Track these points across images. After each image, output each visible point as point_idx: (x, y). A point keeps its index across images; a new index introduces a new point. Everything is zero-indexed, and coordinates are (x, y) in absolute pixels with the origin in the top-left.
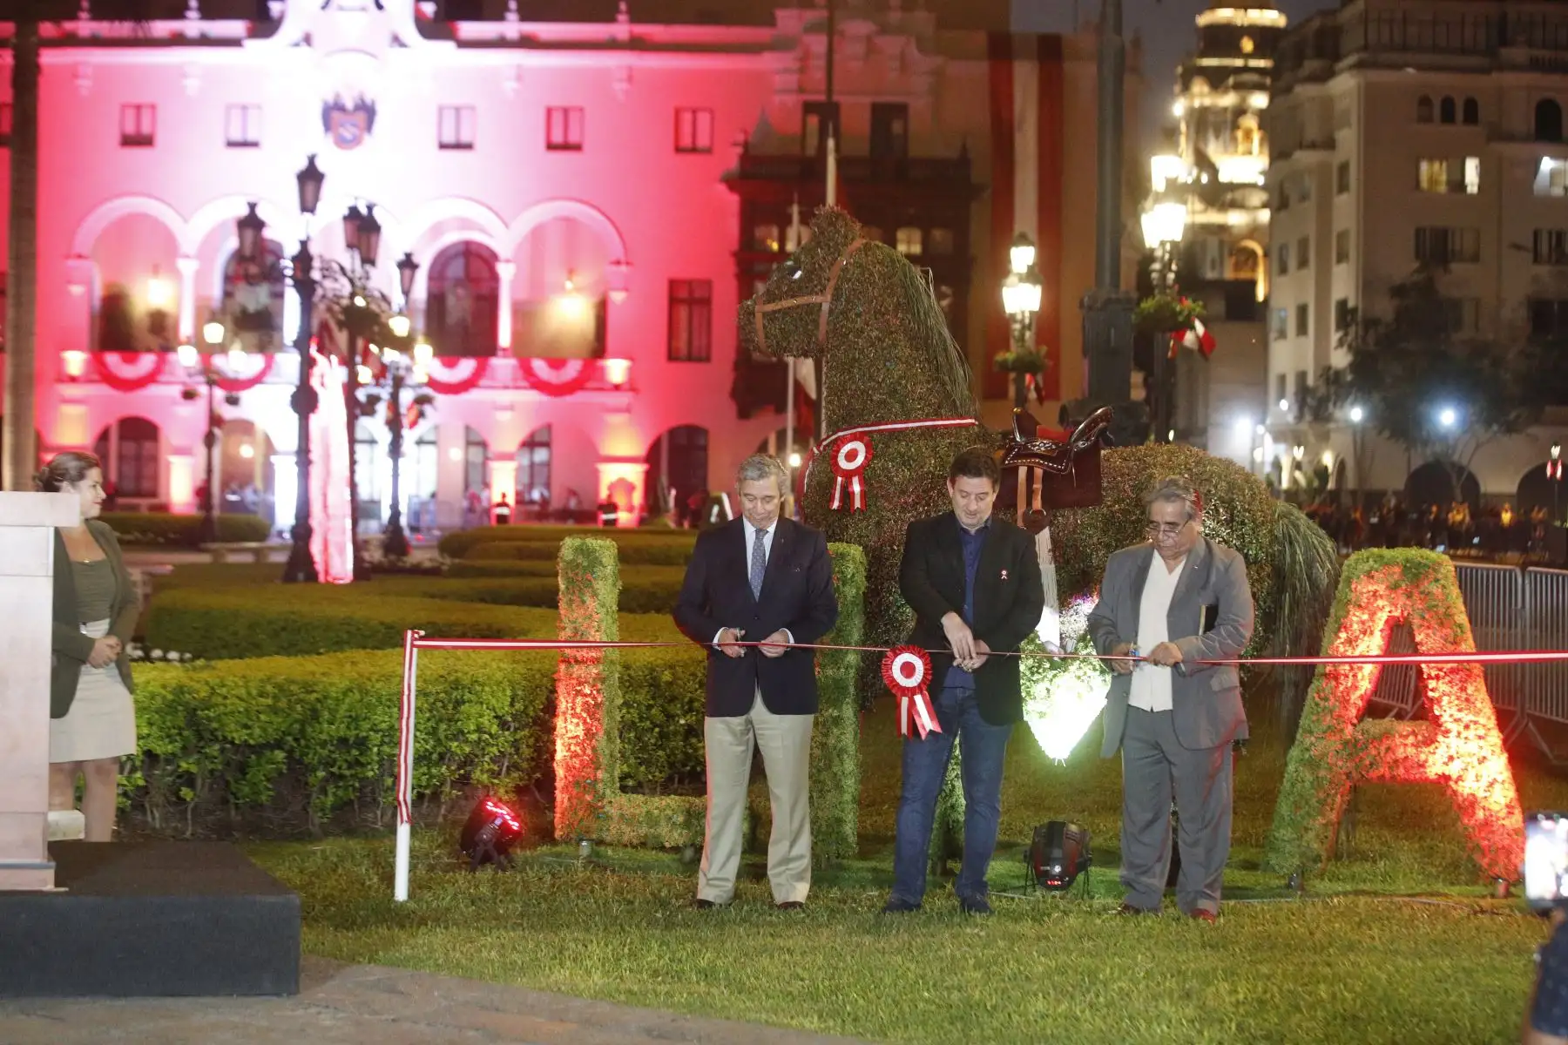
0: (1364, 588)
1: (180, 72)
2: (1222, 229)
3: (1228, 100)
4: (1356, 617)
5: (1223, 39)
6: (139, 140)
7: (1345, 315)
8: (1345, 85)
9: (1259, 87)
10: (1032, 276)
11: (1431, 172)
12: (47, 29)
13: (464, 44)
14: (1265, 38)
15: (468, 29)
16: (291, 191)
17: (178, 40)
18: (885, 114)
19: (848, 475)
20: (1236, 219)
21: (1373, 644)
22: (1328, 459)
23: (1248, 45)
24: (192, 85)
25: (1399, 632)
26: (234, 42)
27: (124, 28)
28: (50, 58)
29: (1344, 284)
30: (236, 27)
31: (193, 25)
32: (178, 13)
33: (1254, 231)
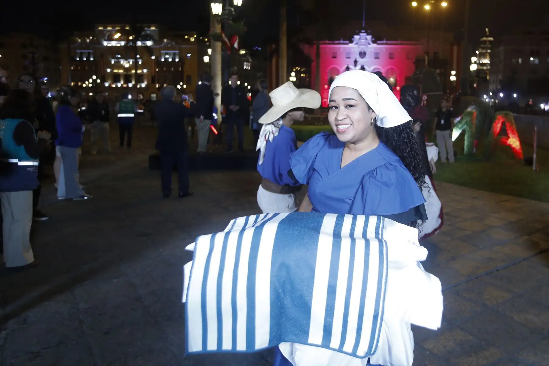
0: (498, 117)
1: (340, 48)
2: (483, 70)
3: (484, 51)
4: (497, 121)
5: (485, 42)
6: (335, 57)
7: (500, 81)
8: (502, 48)
9: (489, 49)
10: (455, 75)
11: (514, 61)
12: (321, 42)
13: (378, 44)
14: (490, 42)
15: (379, 42)
16: (353, 63)
17: (340, 44)
18: (436, 53)
19: (424, 101)
20: (485, 68)
21: (499, 125)
22: (497, 101)
23: (488, 43)
24: (341, 50)
25: (503, 124)
26: (347, 44)
27: (330, 42)
28: (321, 46)
29: (500, 77)
30: (347, 42)
31: (342, 42)
32: (340, 40)
33: (488, 69)
